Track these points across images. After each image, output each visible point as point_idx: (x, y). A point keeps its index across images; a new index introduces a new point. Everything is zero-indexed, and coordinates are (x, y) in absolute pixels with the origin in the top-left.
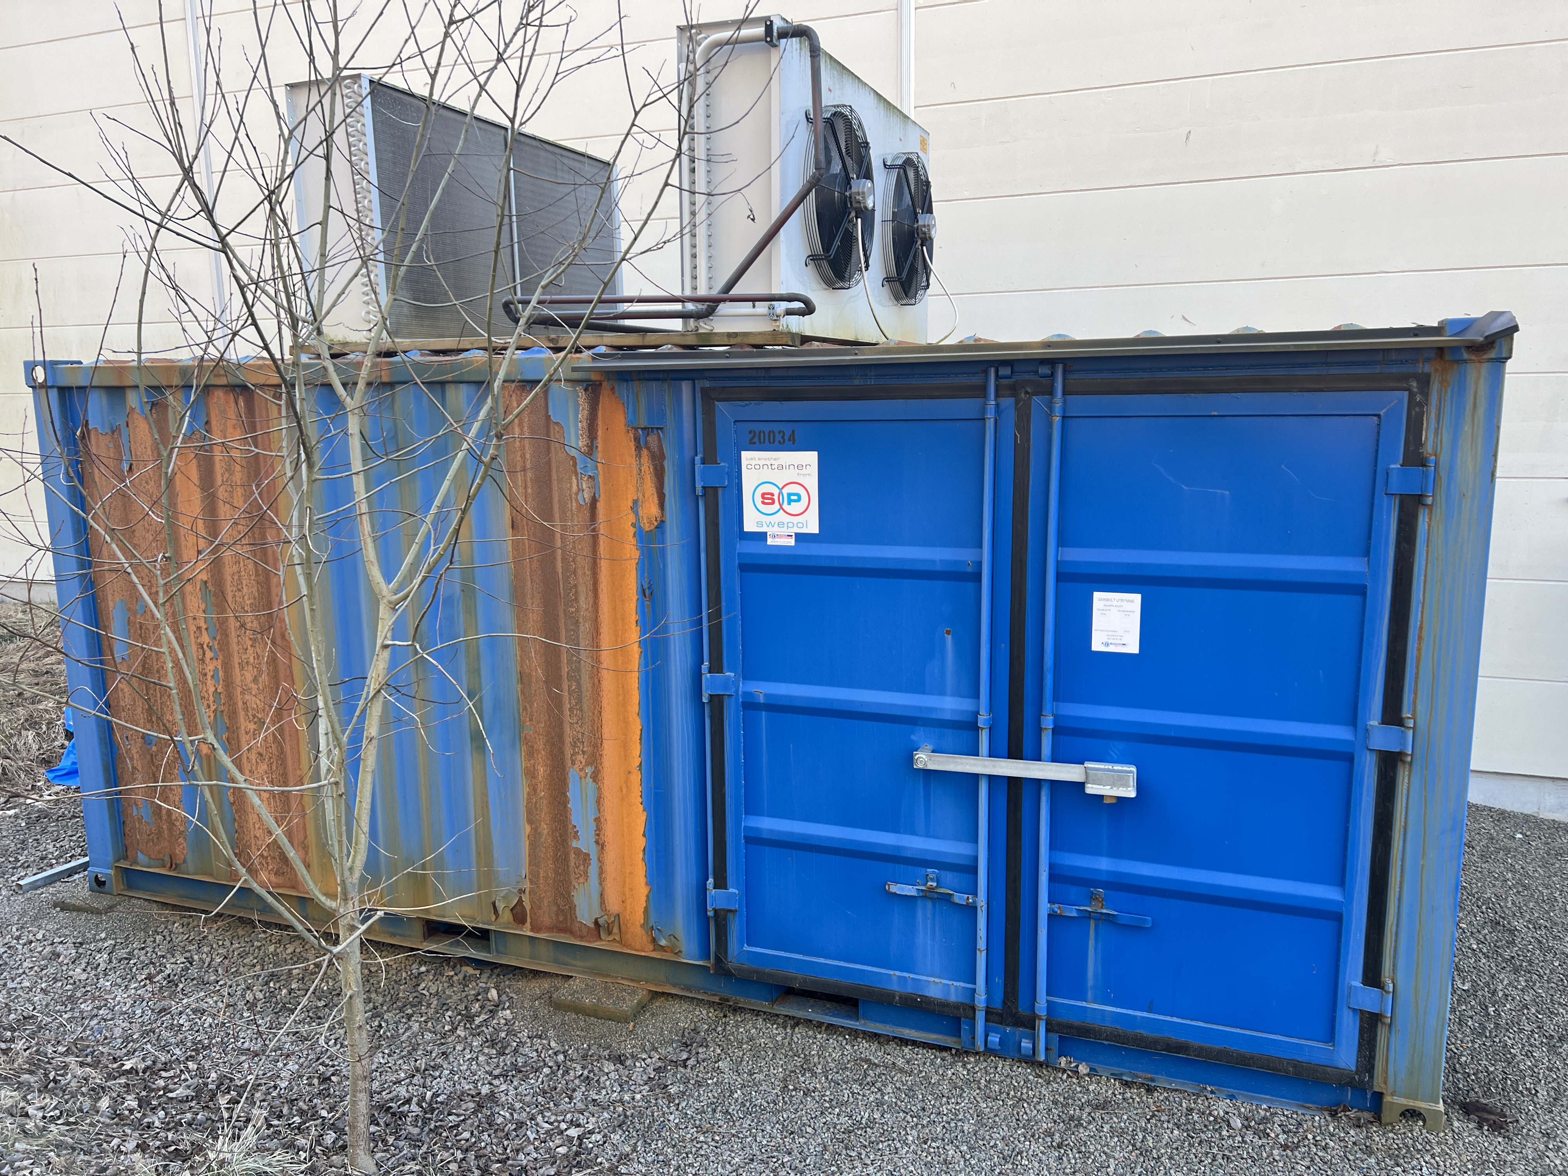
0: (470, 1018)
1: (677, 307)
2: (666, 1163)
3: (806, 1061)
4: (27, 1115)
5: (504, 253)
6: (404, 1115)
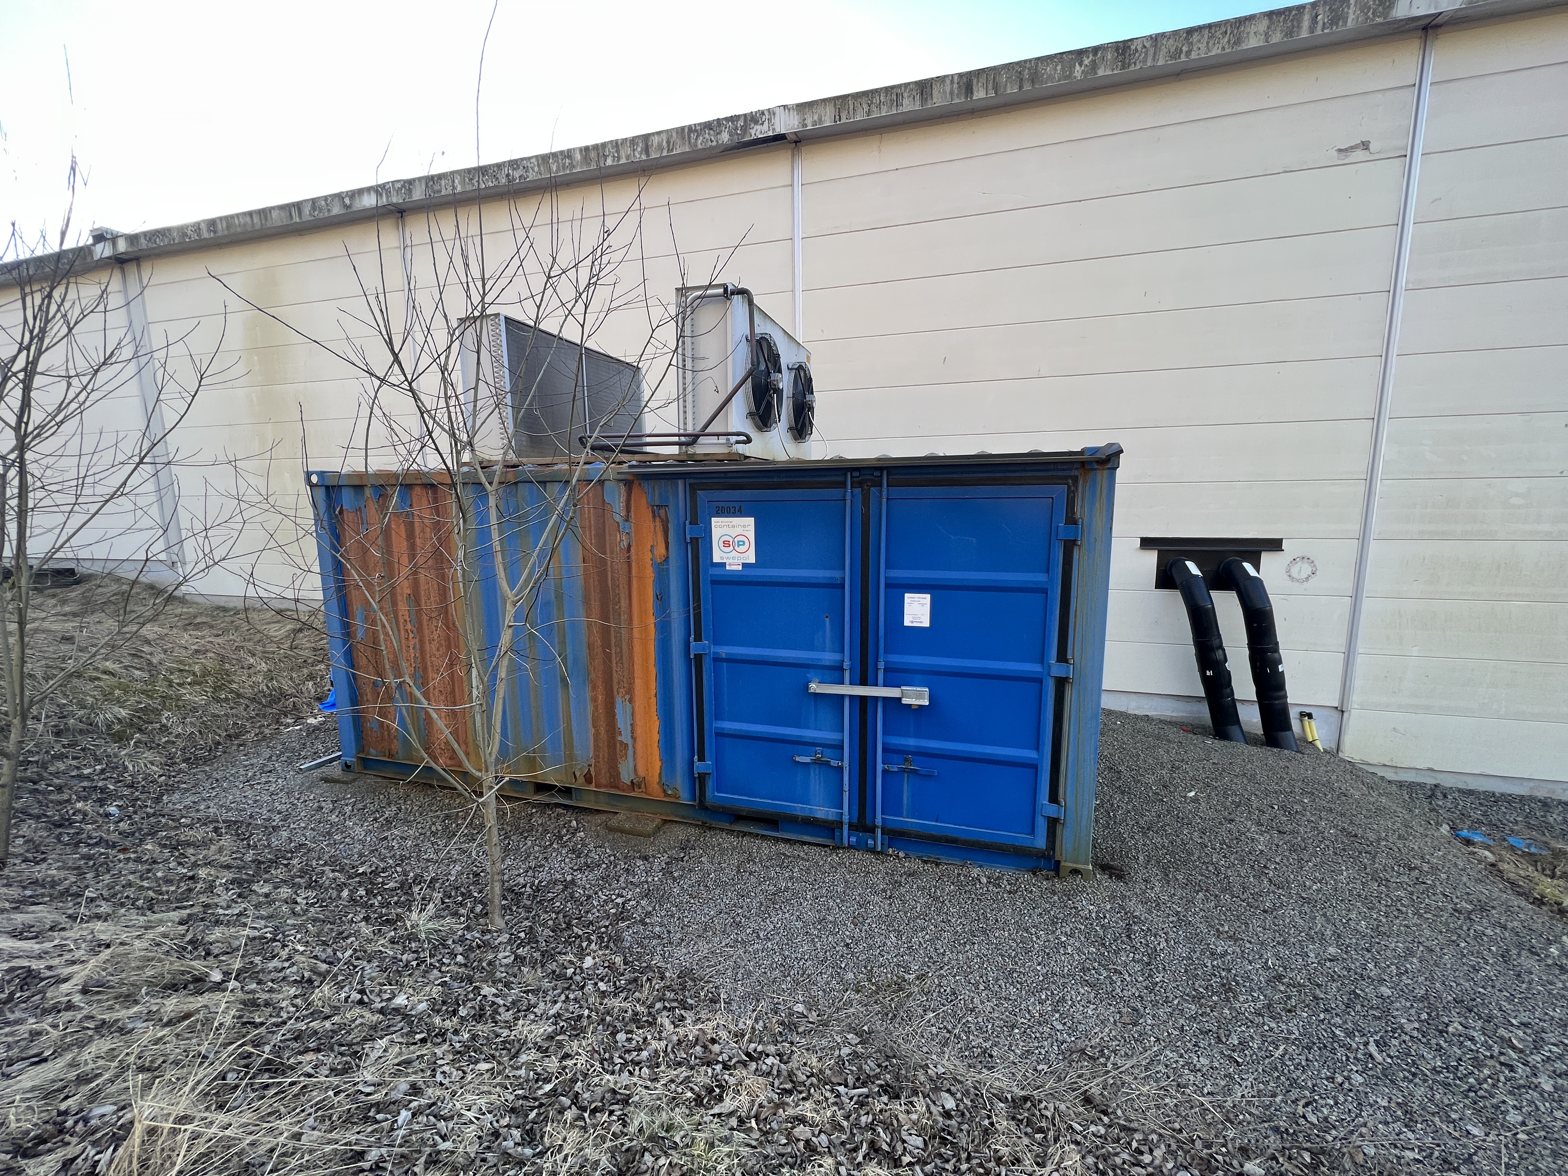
0: (561, 838)
1: (676, 439)
2: (672, 916)
3: (750, 855)
4: (296, 903)
6: (522, 894)
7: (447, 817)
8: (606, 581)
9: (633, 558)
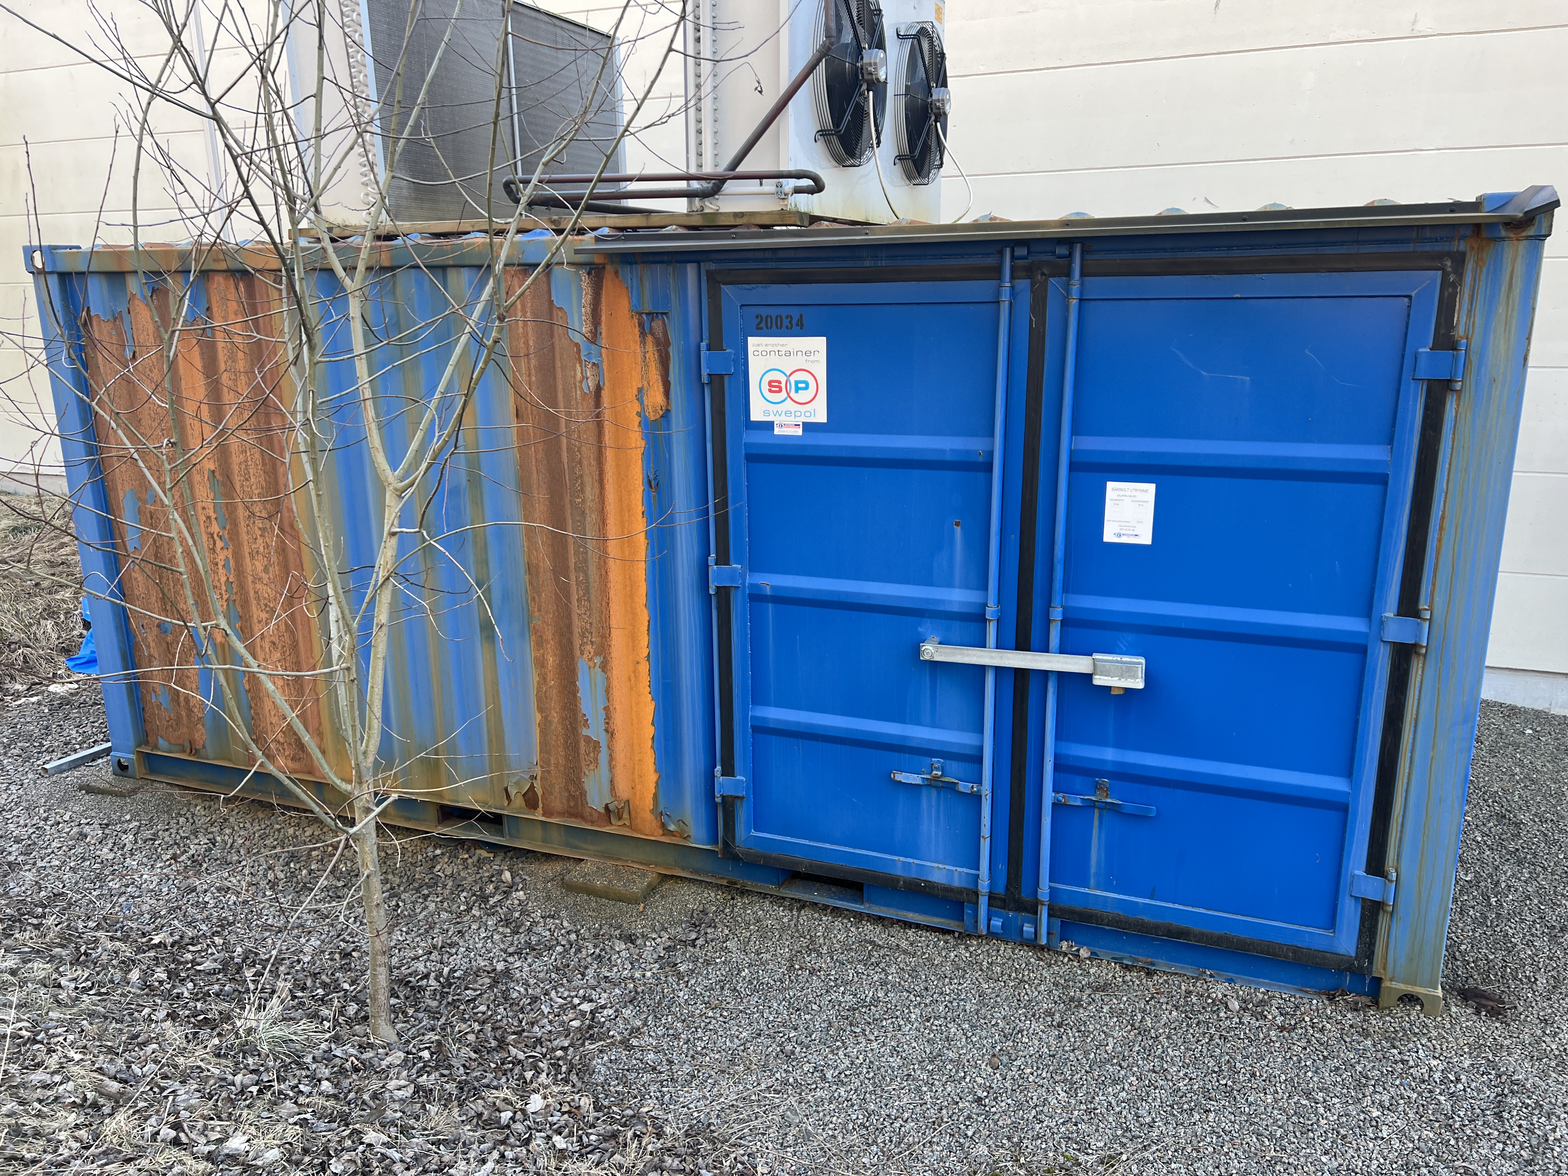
0: (485, 899)
1: (682, 185)
2: (676, 1037)
3: (812, 942)
4: (59, 986)
5: (504, 125)
6: (422, 989)
7: (293, 857)
8: (558, 452)
9: (607, 414)
